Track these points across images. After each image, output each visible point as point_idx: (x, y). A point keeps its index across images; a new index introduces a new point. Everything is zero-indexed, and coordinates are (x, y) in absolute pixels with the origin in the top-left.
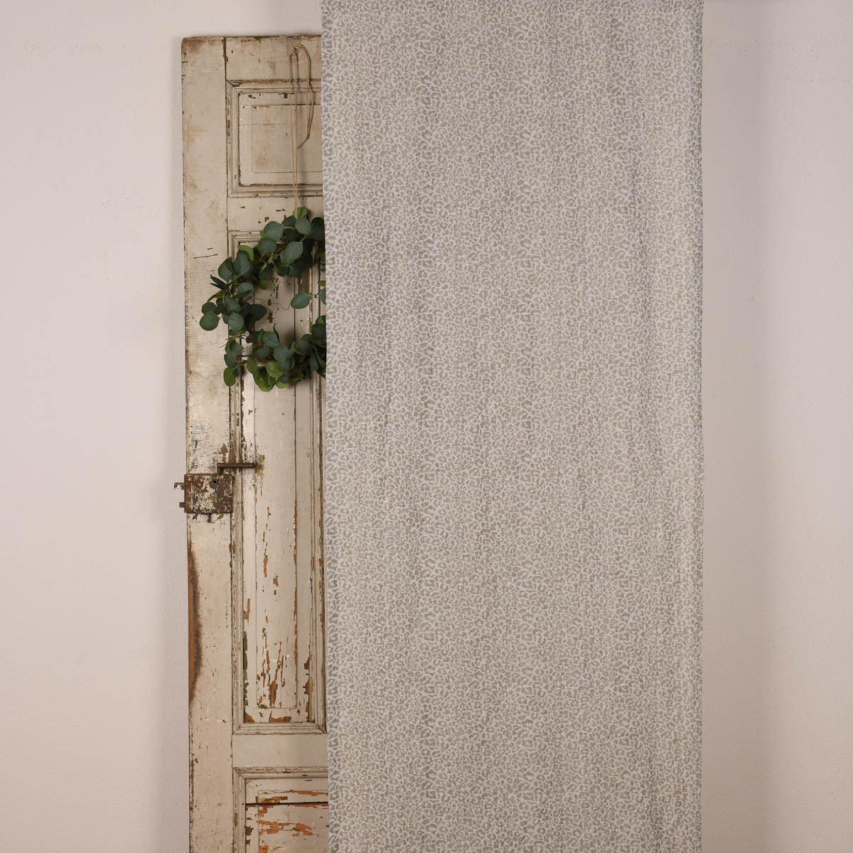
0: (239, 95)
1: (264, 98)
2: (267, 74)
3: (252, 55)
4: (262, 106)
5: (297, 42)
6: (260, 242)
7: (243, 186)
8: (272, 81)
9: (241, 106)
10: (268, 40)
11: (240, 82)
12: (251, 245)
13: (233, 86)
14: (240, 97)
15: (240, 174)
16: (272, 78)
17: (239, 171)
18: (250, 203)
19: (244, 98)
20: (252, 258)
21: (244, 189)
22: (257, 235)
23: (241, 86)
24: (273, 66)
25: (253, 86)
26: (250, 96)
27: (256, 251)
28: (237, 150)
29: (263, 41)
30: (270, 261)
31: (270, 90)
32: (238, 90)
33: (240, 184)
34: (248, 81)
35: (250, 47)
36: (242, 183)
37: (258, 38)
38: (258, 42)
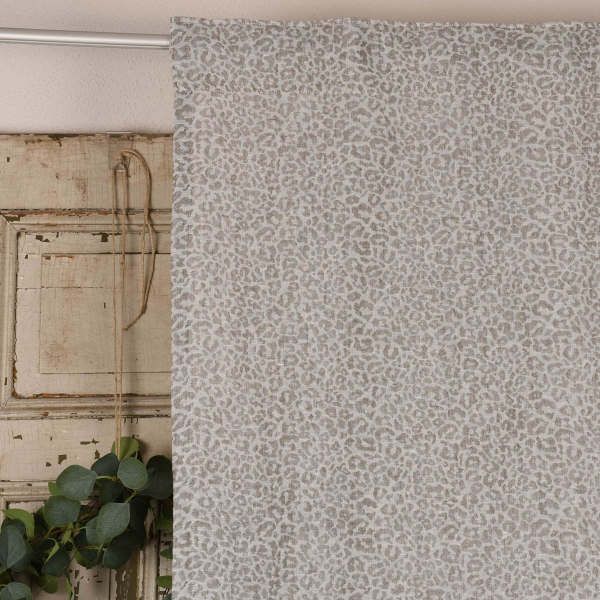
0: (18, 235)
1: (65, 242)
2: (70, 199)
3: (44, 165)
4: (60, 255)
5: (127, 145)
6: (49, 504)
7: (20, 398)
8: (80, 212)
9: (22, 256)
10: (74, 141)
11: (22, 213)
12: (30, 508)
13: (9, 219)
14: (21, 240)
15: (14, 377)
16: (81, 206)
17: (14, 370)
18: (31, 428)
19: (28, 243)
20: (30, 533)
21: (22, 404)
22: (40, 488)
23: (23, 220)
24: (82, 185)
25: (44, 219)
26: (39, 238)
27: (39, 517)
28: (10, 332)
29: (65, 142)
30: (66, 538)
31: (76, 228)
32: (17, 226)
33: (14, 395)
34: (37, 212)
35: (40, 152)
36: (18, 392)
37: (57, 137)
38: (55, 144)
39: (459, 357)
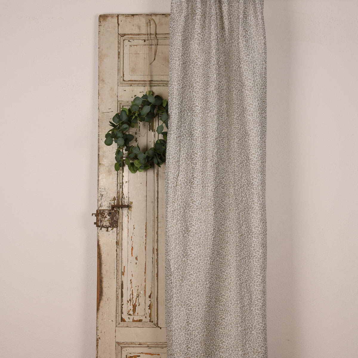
0: (124, 40)
1: (135, 42)
2: (137, 32)
3: (130, 23)
4: (134, 46)
5: (150, 17)
6: (131, 107)
7: (125, 81)
8: (139, 34)
9: (125, 46)
10: (137, 16)
11: (125, 35)
12: (128, 108)
13: (121, 36)
14: (125, 42)
15: (124, 76)
16: (139, 33)
17: (123, 74)
18: (128, 88)
19: (126, 42)
20: (128, 113)
21: (126, 82)
22: (130, 103)
23: (125, 37)
24: (139, 27)
25: (130, 36)
26: (129, 41)
27: (129, 110)
28: (122, 65)
29: (135, 16)
30: (136, 115)
31: (138, 39)
32: (124, 38)
33: (124, 80)
34: (128, 34)
35: (129, 19)
36: (125, 80)
37: (133, 15)
38: (133, 17)
39: (213, 68)
